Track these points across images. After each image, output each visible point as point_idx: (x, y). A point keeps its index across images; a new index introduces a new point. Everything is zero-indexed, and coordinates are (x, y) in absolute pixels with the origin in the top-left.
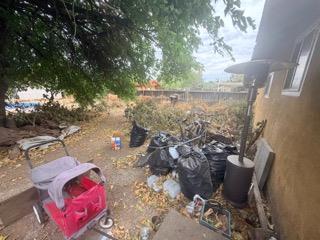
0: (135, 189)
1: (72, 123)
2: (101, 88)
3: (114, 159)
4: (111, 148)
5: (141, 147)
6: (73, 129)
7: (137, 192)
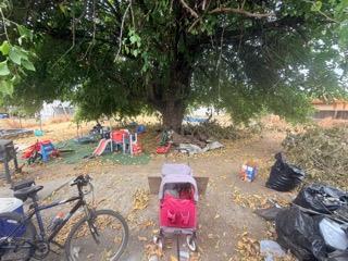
0: (240, 239)
1: (219, 139)
2: (260, 106)
3: (237, 189)
4: (241, 176)
5: (284, 194)
6: (216, 145)
7: (240, 244)
